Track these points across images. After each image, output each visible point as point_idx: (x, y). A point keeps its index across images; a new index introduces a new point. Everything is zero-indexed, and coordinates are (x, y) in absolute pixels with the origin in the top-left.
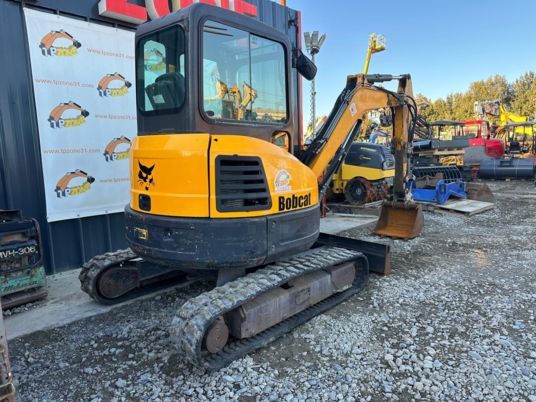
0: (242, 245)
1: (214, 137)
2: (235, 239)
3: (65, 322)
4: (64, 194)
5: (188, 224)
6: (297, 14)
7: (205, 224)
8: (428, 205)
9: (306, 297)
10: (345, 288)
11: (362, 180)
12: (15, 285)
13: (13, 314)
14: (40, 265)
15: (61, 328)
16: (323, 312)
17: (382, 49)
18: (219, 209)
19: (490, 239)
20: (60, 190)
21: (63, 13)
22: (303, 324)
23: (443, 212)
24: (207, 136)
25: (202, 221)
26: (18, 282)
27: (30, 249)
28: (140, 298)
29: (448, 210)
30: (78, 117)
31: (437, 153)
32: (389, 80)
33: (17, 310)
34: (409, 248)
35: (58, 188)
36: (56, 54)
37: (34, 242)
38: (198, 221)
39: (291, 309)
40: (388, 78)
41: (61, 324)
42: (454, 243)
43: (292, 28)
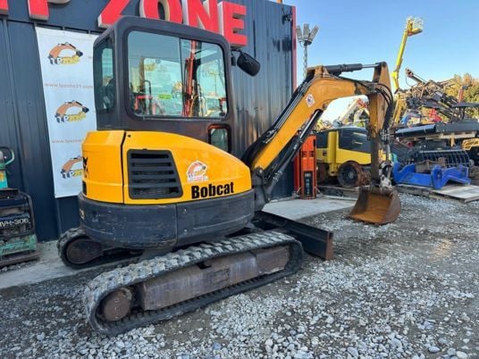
0: (150, 229)
1: (128, 133)
2: (144, 223)
3: (37, 281)
4: (68, 176)
5: (106, 208)
6: (291, 9)
7: (119, 209)
8: (423, 190)
9: (225, 277)
10: (274, 270)
11: (353, 165)
12: (11, 247)
13: (8, 270)
14: (33, 233)
15: (32, 285)
16: (244, 292)
17: (419, 31)
18: (132, 197)
19: (468, 230)
20: (65, 172)
21: (68, 29)
22: (218, 301)
23: (438, 198)
24: (122, 132)
25: (117, 206)
26: (14, 245)
27: (24, 221)
28: (104, 265)
29: (443, 195)
30: (80, 113)
31: (442, 137)
32: (360, 69)
33: (12, 267)
34: (374, 234)
35: (63, 171)
36: (62, 62)
37: (28, 215)
38: (114, 206)
39: (206, 287)
40: (358, 67)
41: (33, 282)
42: (426, 232)
43: (286, 22)
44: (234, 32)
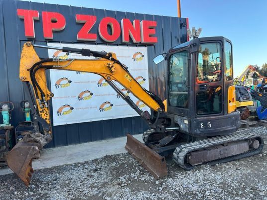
4: (60, 115)
6: (186, 20)
20: (59, 113)
21: (62, 42)
30: (67, 83)
35: (58, 112)
43: (183, 27)
44: (150, 36)
